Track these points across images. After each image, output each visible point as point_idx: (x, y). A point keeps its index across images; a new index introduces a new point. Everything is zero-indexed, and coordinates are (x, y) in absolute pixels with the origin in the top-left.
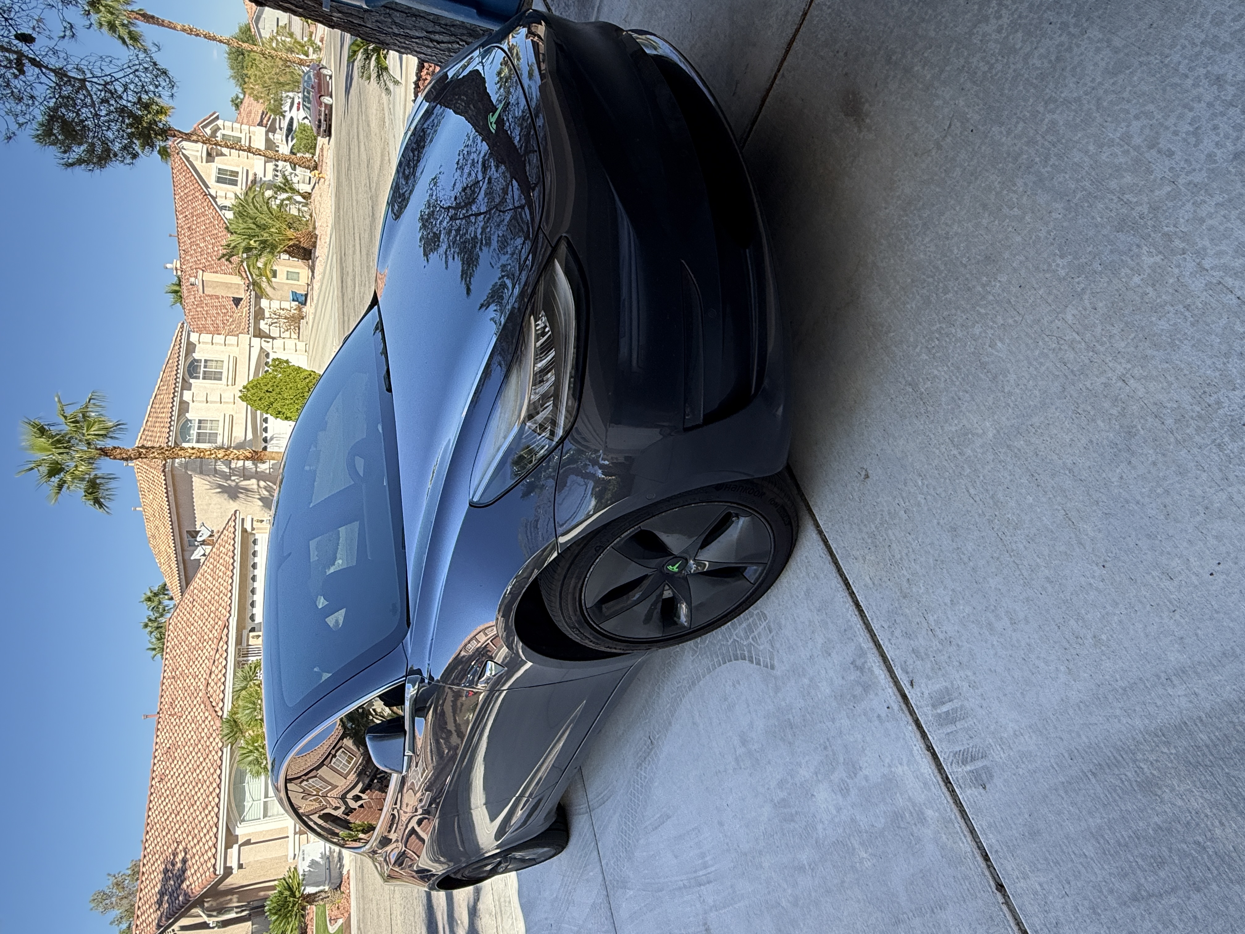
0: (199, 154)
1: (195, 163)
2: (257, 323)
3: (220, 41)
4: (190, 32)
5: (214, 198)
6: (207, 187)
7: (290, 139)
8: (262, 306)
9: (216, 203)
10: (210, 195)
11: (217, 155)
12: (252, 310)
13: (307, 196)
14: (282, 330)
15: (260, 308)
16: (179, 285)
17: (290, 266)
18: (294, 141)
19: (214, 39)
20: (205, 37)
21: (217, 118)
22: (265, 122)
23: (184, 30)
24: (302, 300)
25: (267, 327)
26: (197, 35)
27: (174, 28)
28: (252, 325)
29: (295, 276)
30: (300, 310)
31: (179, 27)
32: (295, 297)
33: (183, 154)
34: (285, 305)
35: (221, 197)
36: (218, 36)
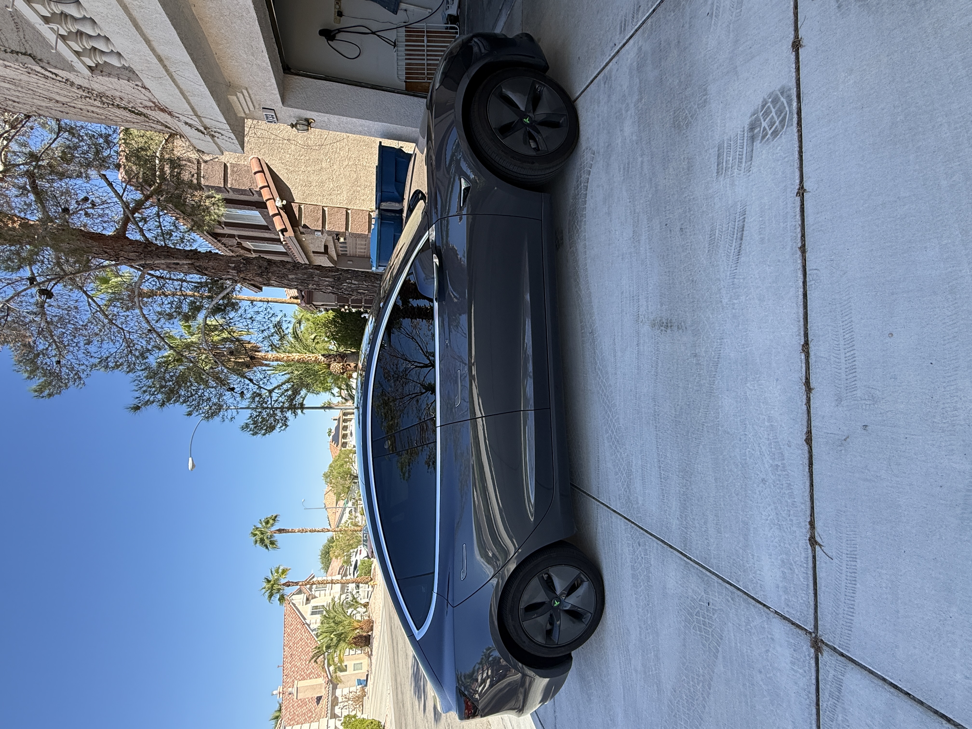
0: (301, 601)
1: (299, 607)
2: (333, 709)
3: (318, 531)
4: (302, 531)
5: (309, 625)
6: (305, 619)
7: (355, 572)
8: (337, 695)
9: (310, 628)
10: (306, 623)
11: (312, 598)
12: (330, 699)
13: (366, 605)
14: (351, 710)
15: (336, 697)
16: (280, 710)
17: (356, 659)
18: (358, 573)
19: (315, 531)
20: (310, 531)
21: (314, 577)
22: (341, 573)
23: (299, 531)
24: (363, 683)
25: (340, 710)
26: (306, 532)
27: (294, 532)
28: (329, 711)
29: (360, 666)
30: (363, 690)
31: (297, 531)
32: (360, 682)
33: (292, 603)
34: (353, 689)
35: (313, 623)
36: (317, 529)
